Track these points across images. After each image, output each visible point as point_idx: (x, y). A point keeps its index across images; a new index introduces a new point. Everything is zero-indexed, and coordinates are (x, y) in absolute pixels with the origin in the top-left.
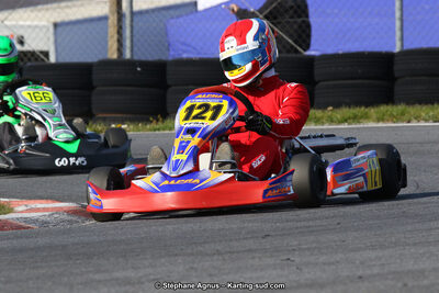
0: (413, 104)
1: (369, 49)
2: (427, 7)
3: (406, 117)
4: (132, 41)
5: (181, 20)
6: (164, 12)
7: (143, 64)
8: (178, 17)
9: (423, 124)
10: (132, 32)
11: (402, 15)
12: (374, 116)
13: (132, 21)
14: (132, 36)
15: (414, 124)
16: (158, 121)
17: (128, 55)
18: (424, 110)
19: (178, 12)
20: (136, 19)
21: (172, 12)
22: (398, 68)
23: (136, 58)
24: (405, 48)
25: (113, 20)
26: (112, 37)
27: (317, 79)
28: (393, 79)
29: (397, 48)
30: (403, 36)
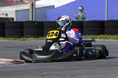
0: (109, 35)
3: (107, 38)
4: (35, 16)
6: (44, 8)
7: (37, 22)
8: (48, 10)
9: (111, 40)
10: (35, 13)
11: (107, 11)
12: (99, 38)
13: (35, 11)
14: (35, 15)
15: (109, 40)
16: (41, 37)
17: (34, 20)
18: (112, 36)
19: (48, 8)
20: (36, 10)
21: (46, 8)
22: (106, 25)
23: (36, 21)
24: (108, 20)
25: (31, 10)
27: (84, 27)
28: (104, 28)
29: (106, 20)
30: (107, 16)
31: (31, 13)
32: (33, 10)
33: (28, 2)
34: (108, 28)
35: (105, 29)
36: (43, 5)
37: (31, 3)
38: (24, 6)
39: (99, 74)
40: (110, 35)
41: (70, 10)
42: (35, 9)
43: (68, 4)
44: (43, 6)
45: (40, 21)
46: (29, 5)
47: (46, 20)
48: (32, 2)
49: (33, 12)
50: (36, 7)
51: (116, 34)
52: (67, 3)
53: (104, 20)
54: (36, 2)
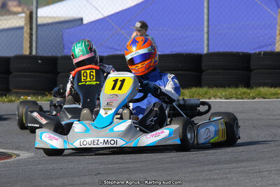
0: (212, 87)
1: (187, 52)
2: (225, 26)
3: (208, 95)
4: (37, 43)
5: (73, 30)
6: (58, 25)
7: (42, 58)
8: (67, 28)
9: (218, 100)
10: (37, 37)
11: (208, 30)
12: (188, 94)
13: (37, 31)
14: (37, 41)
15: (213, 100)
16: (51, 95)
17: (34, 53)
18: (220, 92)
19: (67, 25)
20: (39, 28)
21: (63, 25)
22: (204, 64)
23: (38, 55)
24: (211, 51)
25: (27, 29)
26: (26, 40)
29: (205, 52)
30: (208, 44)
31: (26, 36)
32: (31, 29)
33: (19, 9)
34: (210, 71)
35: (204, 73)
36: (55, 18)
37: (28, 12)
38: (11, 19)
39: (190, 181)
40: (215, 88)
41: (119, 29)
42: (38, 26)
43: (115, 14)
44: (57, 20)
45: (50, 55)
46: (22, 17)
47: (63, 54)
48: (28, 9)
49: (31, 35)
50: (40, 22)
51: (229, 87)
52: (113, 12)
53: (201, 53)
54: (39, 10)
